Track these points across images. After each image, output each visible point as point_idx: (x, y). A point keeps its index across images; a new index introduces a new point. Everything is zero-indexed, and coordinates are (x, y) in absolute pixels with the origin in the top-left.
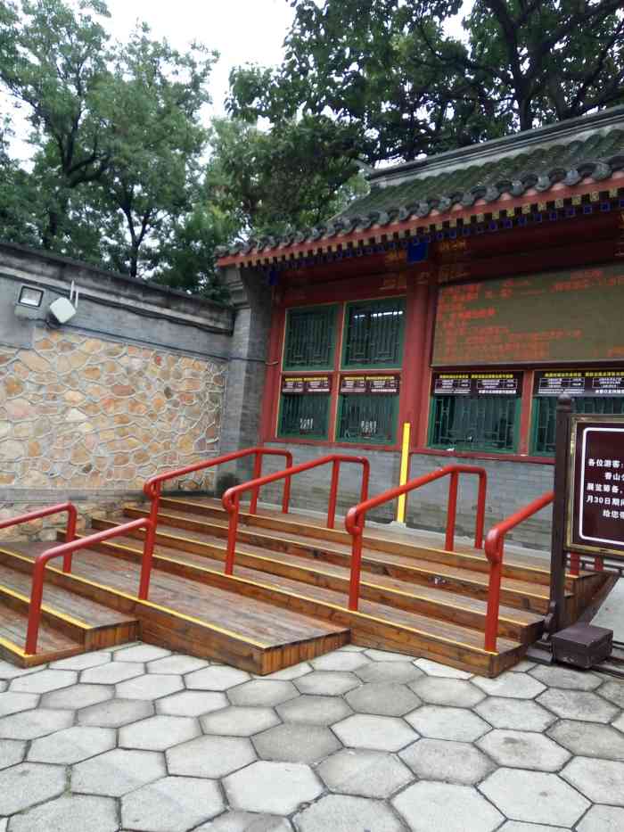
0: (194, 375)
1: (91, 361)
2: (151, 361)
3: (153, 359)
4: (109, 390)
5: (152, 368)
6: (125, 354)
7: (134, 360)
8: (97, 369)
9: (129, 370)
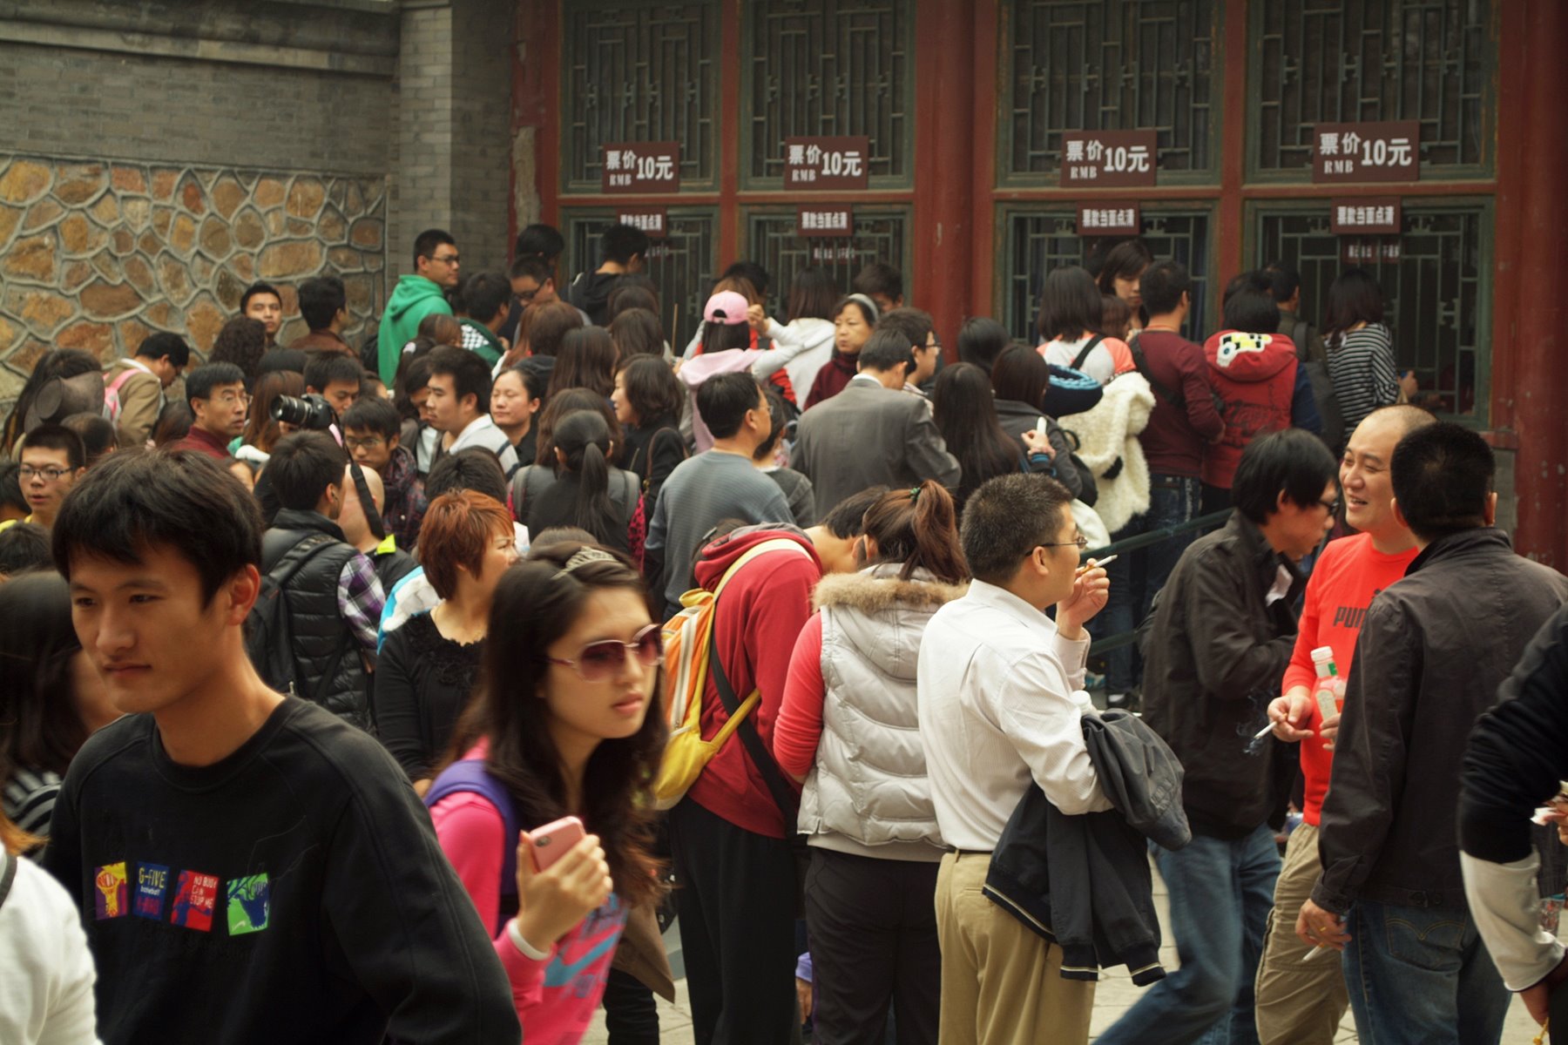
0: (296, 226)
1: (24, 228)
2: (176, 202)
3: (180, 198)
4: (77, 305)
5: (181, 221)
6: (109, 191)
7: (131, 205)
8: (42, 247)
9: (122, 237)
